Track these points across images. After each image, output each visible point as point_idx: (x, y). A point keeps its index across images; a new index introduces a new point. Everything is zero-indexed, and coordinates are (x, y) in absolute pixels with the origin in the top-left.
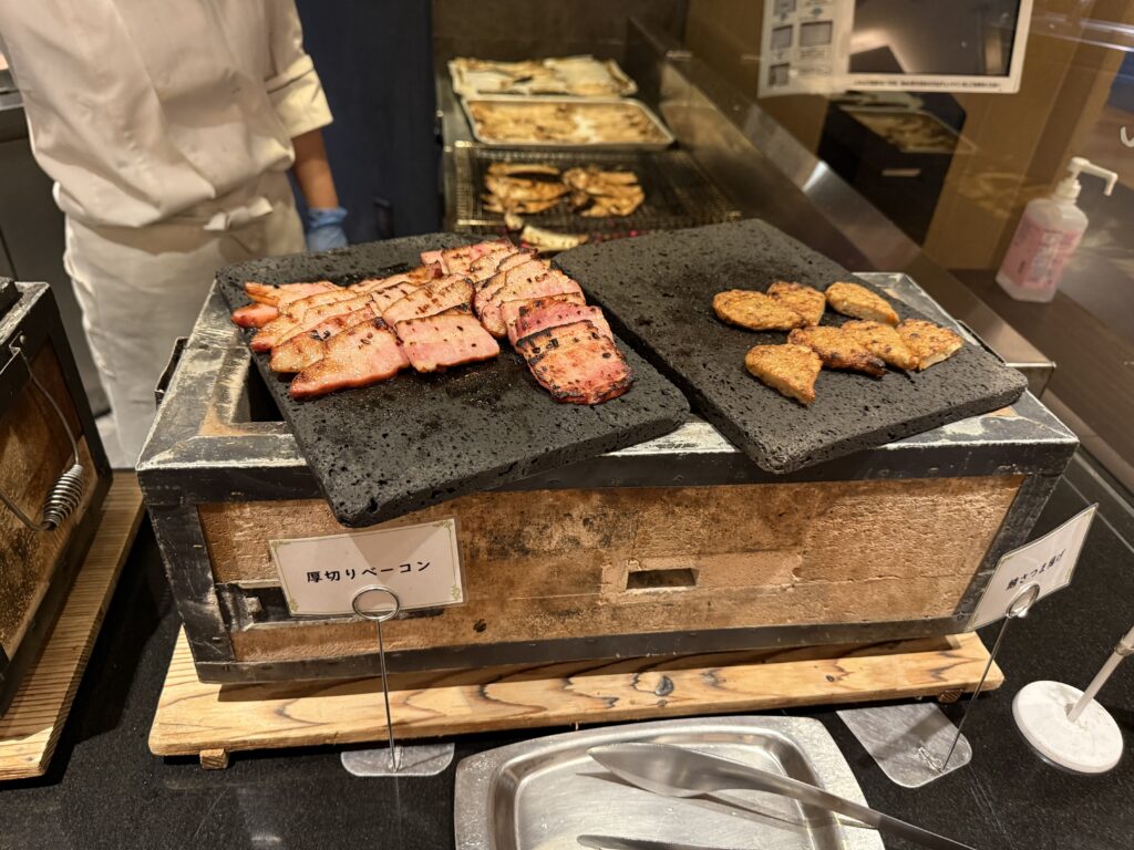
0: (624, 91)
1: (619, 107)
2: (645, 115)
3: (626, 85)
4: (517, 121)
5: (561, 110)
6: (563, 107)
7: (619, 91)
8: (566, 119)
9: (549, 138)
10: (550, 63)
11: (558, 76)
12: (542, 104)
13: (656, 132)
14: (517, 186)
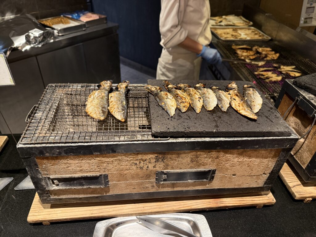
0: (249, 24)
1: (249, 29)
2: (258, 31)
3: (250, 23)
4: (225, 33)
5: (234, 30)
6: (234, 29)
7: (248, 24)
8: (236, 32)
9: (236, 38)
10: (224, 17)
11: (228, 20)
12: (228, 28)
13: (263, 36)
14: (243, 52)
